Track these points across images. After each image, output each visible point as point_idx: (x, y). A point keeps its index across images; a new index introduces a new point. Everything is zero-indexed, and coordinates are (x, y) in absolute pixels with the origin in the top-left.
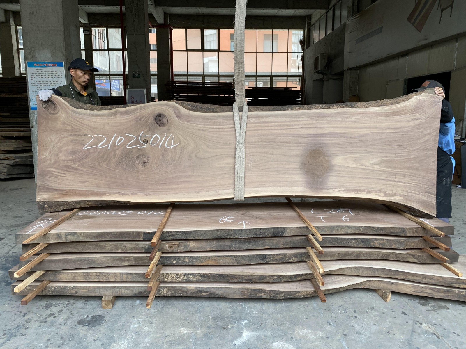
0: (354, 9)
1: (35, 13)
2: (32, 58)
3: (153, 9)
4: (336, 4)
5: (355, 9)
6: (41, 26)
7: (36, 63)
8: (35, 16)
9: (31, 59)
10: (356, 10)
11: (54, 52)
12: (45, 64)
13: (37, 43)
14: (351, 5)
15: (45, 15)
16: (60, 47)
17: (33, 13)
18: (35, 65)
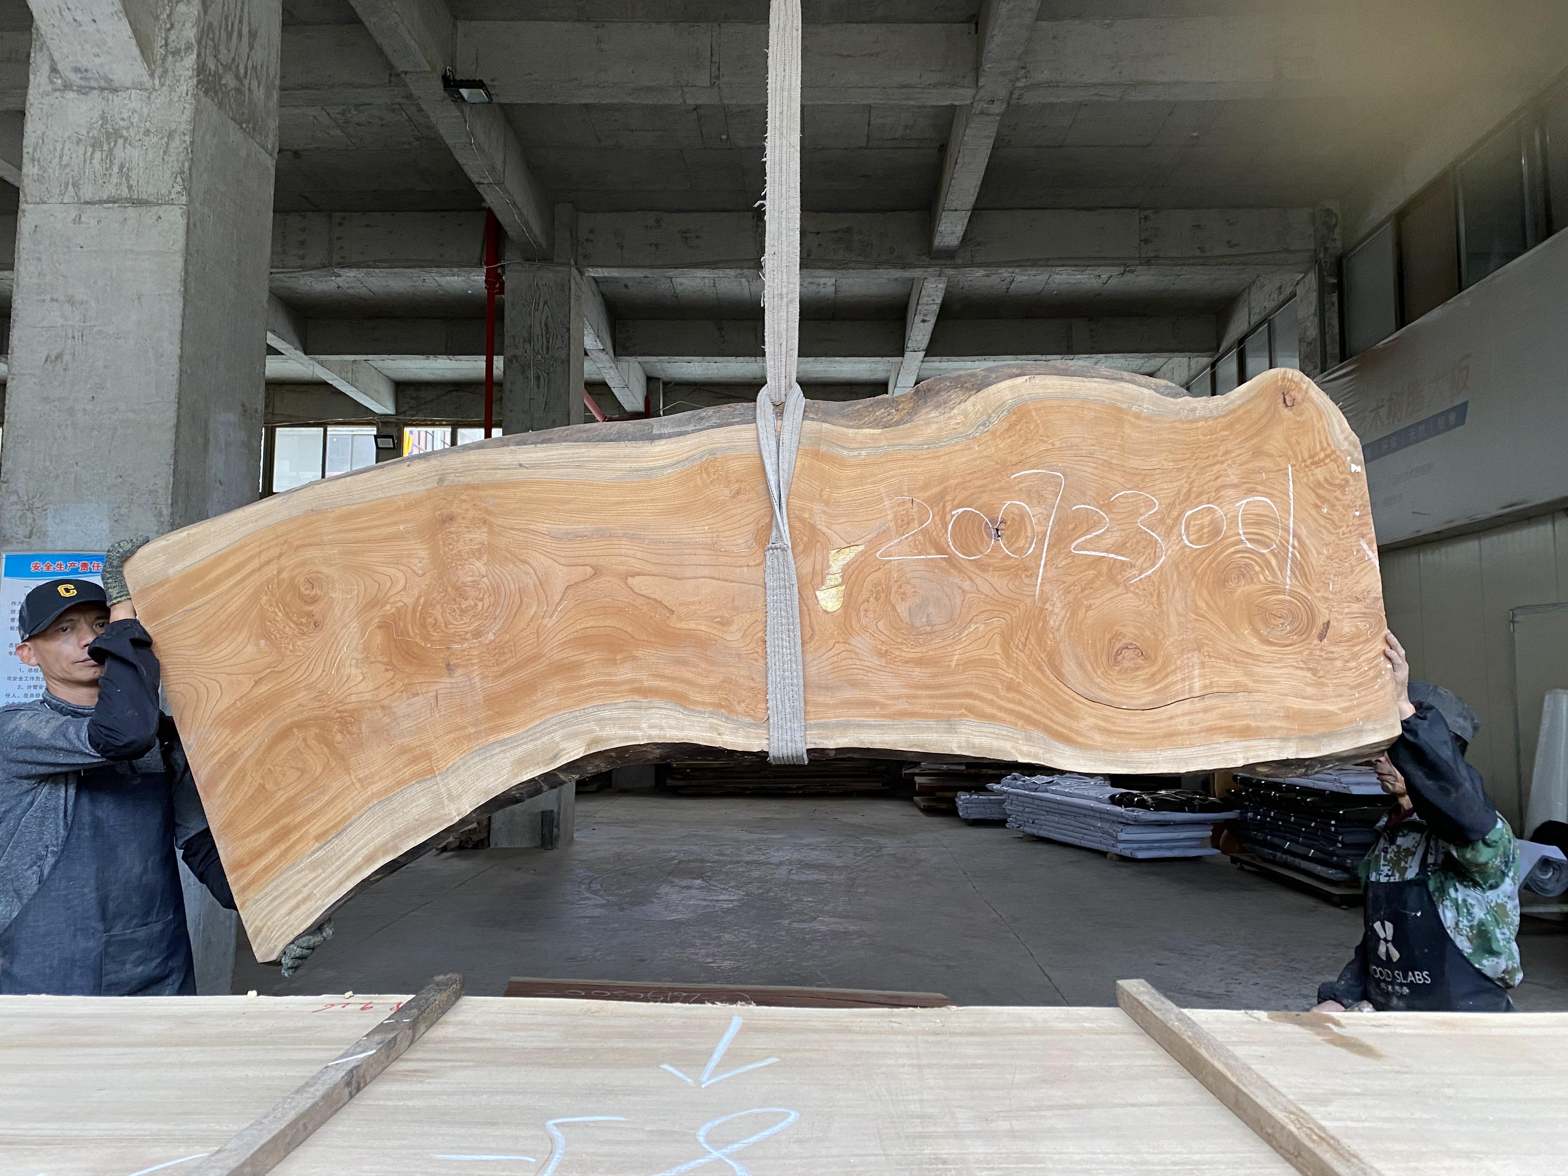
0: (1329, 349)
1: (67, 357)
2: (30, 538)
3: (608, 365)
4: (1246, 336)
5: (1334, 349)
6: (84, 410)
7: (40, 558)
8: (65, 370)
9: (23, 542)
10: (1337, 350)
11: (123, 511)
12: (78, 565)
13: (57, 477)
14: (1313, 332)
15: (106, 367)
16: (150, 491)
17: (59, 357)
18: (36, 567)
